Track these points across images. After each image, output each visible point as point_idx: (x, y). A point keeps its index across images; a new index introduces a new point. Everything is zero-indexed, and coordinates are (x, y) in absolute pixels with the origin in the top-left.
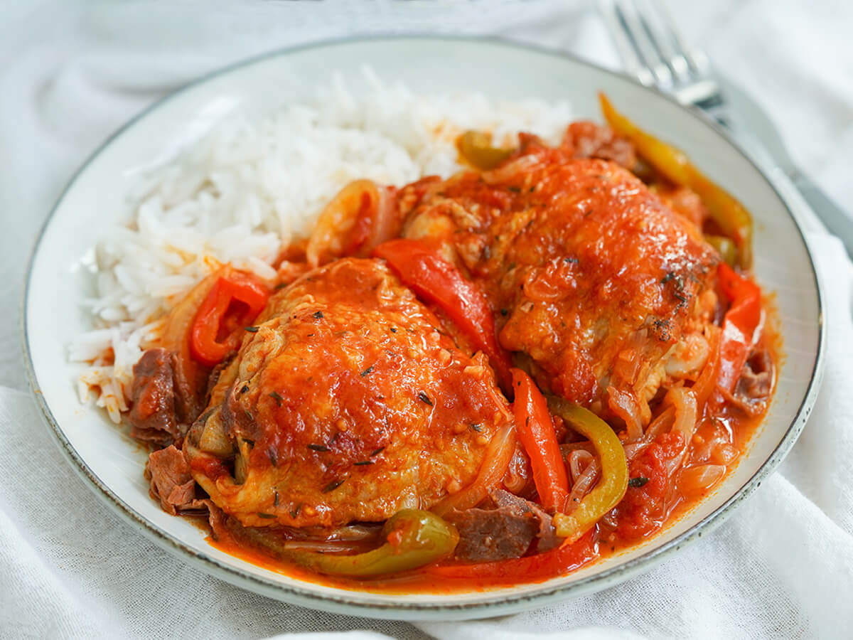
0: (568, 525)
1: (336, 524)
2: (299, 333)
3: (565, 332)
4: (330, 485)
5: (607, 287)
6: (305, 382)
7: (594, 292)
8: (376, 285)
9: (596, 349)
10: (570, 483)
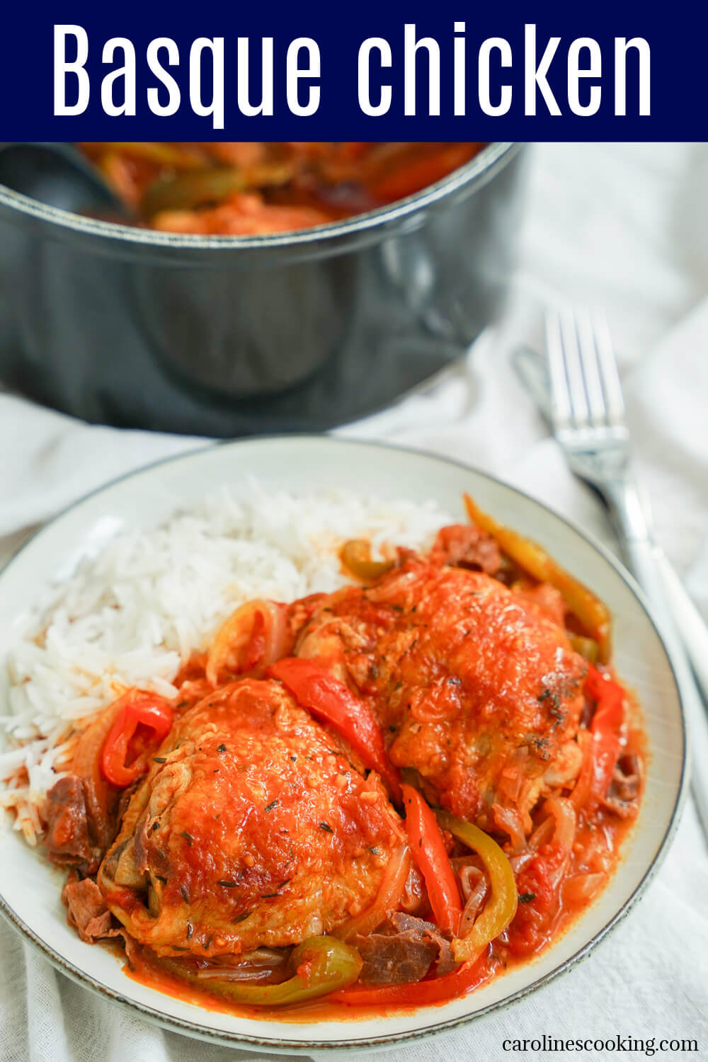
0: (464, 950)
1: (247, 949)
2: (205, 770)
3: (450, 749)
4: (239, 916)
5: (489, 708)
6: (212, 821)
7: (476, 712)
8: (275, 710)
9: (479, 766)
10: (462, 901)
